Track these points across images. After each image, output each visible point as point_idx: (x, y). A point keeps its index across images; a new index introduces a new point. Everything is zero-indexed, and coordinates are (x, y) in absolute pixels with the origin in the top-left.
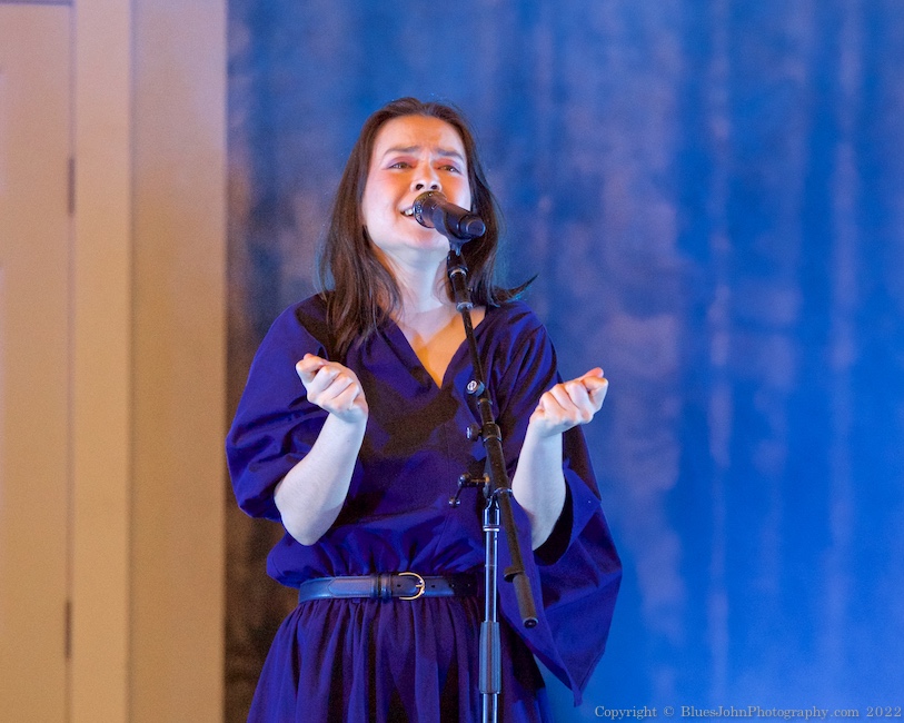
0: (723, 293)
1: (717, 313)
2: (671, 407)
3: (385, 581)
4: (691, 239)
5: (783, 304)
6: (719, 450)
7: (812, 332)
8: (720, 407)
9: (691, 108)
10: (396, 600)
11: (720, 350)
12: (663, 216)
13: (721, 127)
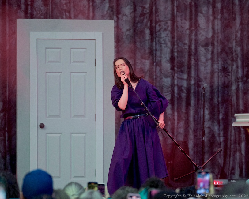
0: (176, 75)
1: (175, 77)
2: (170, 89)
3: (134, 116)
4: (172, 68)
5: (185, 76)
6: (176, 95)
7: (189, 79)
8: (176, 89)
9: (172, 52)
10: (135, 119)
11: (176, 82)
12: (169, 65)
13: (176, 54)
